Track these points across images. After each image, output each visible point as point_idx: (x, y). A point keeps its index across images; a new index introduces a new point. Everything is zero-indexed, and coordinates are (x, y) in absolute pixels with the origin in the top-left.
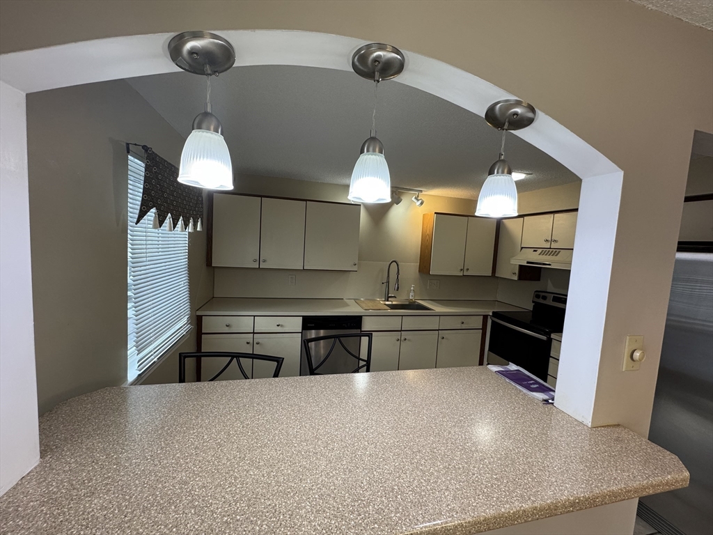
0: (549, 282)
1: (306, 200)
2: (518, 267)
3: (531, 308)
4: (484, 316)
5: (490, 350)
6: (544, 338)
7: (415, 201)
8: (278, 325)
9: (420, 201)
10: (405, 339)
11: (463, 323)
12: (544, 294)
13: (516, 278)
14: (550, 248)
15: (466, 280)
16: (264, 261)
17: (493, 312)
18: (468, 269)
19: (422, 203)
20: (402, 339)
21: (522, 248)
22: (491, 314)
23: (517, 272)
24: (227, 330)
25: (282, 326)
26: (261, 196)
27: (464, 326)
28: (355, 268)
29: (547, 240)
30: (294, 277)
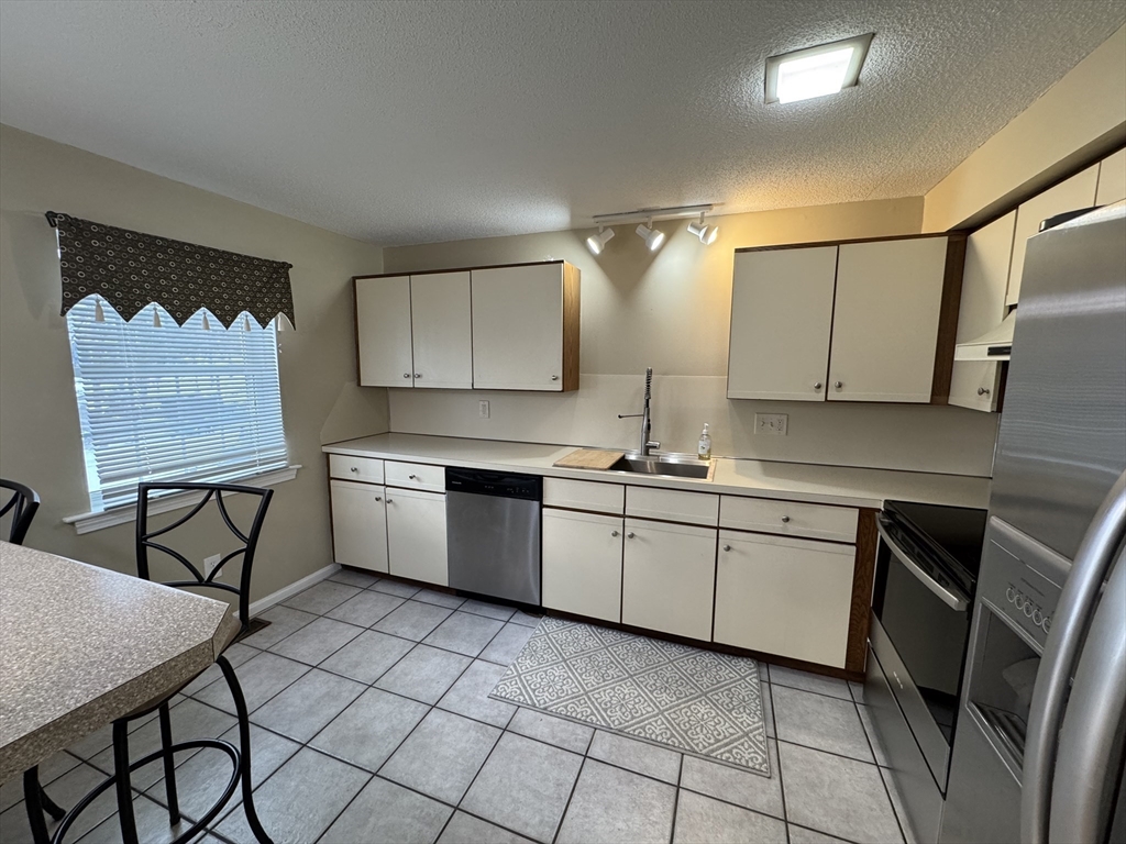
1: (471, 269)
2: (994, 370)
4: (862, 510)
7: (694, 232)
8: (411, 478)
10: (635, 535)
11: (787, 520)
13: (987, 406)
16: (419, 377)
18: (840, 386)
20: (627, 533)
21: (1010, 309)
22: (881, 506)
24: (353, 476)
25: (418, 479)
26: (410, 274)
27: (791, 529)
28: (555, 386)
30: (486, 403)
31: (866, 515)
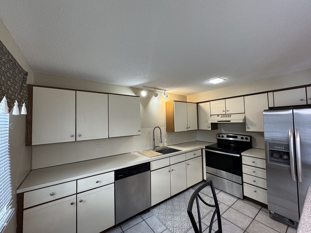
0: (222, 129)
1: (108, 94)
2: (210, 124)
3: (216, 142)
5: (207, 165)
6: (239, 155)
7: (164, 95)
8: (97, 182)
9: (166, 95)
10: (173, 170)
11: (195, 154)
12: (222, 135)
13: (210, 129)
14: (226, 114)
15: (190, 133)
16: (80, 136)
17: (206, 147)
18: (189, 128)
19: (167, 96)
20: (171, 170)
21: (211, 115)
22: (204, 148)
23: (210, 127)
24: (52, 198)
25: (100, 182)
26: (76, 90)
27: (195, 156)
28: (140, 133)
29: (224, 111)
30: (99, 143)
31: (202, 149)
